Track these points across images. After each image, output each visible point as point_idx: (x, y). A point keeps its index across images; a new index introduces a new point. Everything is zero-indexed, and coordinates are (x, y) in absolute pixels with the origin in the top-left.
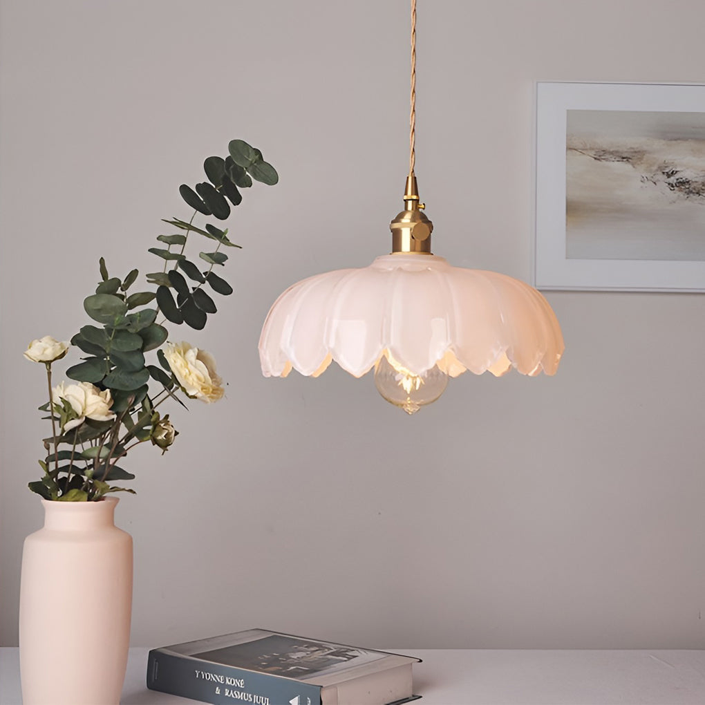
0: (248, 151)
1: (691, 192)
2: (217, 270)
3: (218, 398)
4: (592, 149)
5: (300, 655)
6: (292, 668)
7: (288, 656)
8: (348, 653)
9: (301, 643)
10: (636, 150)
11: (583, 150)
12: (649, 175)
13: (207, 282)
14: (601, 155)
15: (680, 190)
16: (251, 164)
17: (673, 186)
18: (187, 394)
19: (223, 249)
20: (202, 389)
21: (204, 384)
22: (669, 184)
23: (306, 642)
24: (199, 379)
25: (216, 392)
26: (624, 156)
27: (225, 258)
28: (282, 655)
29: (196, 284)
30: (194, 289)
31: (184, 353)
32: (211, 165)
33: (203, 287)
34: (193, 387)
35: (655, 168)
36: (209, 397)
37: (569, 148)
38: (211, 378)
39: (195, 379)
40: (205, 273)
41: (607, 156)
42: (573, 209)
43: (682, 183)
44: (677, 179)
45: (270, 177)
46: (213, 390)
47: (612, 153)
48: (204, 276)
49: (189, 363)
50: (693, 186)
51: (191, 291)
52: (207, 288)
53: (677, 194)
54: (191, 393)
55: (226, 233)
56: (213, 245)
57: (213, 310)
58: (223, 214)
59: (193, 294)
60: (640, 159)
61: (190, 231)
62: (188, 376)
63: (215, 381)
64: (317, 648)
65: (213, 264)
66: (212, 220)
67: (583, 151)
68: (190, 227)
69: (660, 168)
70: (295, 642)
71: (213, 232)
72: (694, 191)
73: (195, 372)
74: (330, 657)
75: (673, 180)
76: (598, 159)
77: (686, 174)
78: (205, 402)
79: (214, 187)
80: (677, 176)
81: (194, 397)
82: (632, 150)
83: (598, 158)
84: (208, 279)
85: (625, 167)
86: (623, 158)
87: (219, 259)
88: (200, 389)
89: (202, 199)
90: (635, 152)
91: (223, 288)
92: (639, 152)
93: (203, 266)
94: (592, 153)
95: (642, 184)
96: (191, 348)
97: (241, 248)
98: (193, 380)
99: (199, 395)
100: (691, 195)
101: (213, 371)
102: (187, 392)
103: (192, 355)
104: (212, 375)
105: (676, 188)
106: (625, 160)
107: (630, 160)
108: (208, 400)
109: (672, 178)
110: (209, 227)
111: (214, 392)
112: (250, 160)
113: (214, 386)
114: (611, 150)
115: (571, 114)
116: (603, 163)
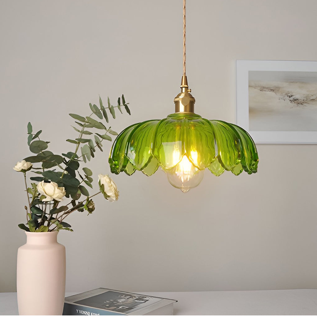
1: (299, 103)
4: (259, 86)
5: (123, 300)
6: (120, 307)
7: (117, 301)
8: (144, 299)
9: (122, 294)
12: (282, 97)
14: (263, 89)
15: (295, 103)
17: (291, 101)
22: (290, 100)
23: (124, 294)
28: (115, 301)
35: (284, 94)
37: (249, 86)
41: (265, 89)
42: (252, 111)
43: (295, 100)
44: (293, 98)
47: (267, 88)
50: (299, 101)
53: (293, 104)
60: (278, 90)
64: (129, 297)
67: (255, 87)
69: (286, 94)
70: (119, 294)
72: (300, 103)
74: (136, 301)
75: (291, 99)
76: (262, 91)
77: (297, 96)
80: (293, 97)
82: (275, 87)
85: (272, 94)
86: (271, 90)
90: (277, 88)
94: (259, 88)
95: (279, 100)
100: (299, 105)
105: (293, 102)
106: (272, 91)
107: (274, 91)
109: (291, 98)
114: (267, 87)
115: (250, 73)
116: (264, 92)
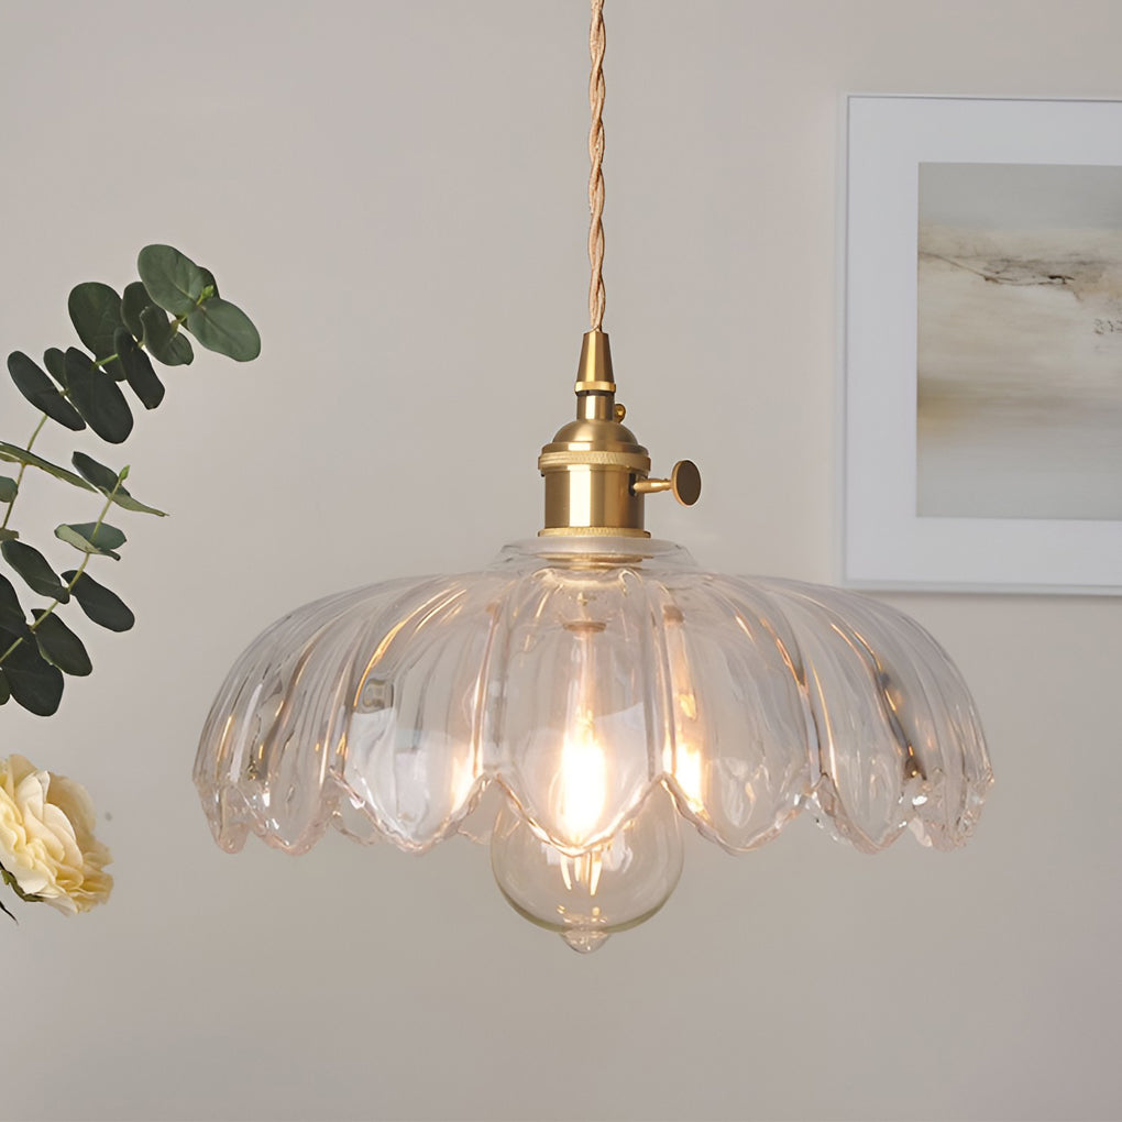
0: (186, 274)
2: (101, 570)
3: (95, 901)
4: (978, 256)
10: (1083, 258)
11: (958, 257)
13: (73, 598)
14: (1000, 269)
16: (193, 307)
18: (19, 891)
19: (117, 517)
20: (57, 878)
21: (62, 867)
24: (51, 852)
25: (91, 884)
26: (1053, 273)
27: (119, 538)
29: (46, 602)
30: (37, 613)
31: (16, 784)
32: (87, 304)
33: (61, 611)
34: (34, 873)
36: (75, 899)
37: (925, 255)
38: (83, 851)
39: (43, 854)
40: (68, 576)
41: (1014, 273)
42: (934, 398)
45: (239, 340)
46: (86, 880)
47: (1026, 266)
48: (65, 584)
49: (28, 810)
51: (31, 621)
52: (72, 614)
54: (29, 889)
55: (125, 474)
56: (91, 505)
57: (83, 667)
58: (116, 427)
59: (37, 628)
60: (1094, 280)
61: (28, 467)
62: (23, 846)
63: (92, 859)
65: (89, 553)
66: (88, 441)
67: (956, 260)
68: (27, 458)
71: (91, 472)
73: (43, 835)
76: (994, 280)
78: (65, 911)
79: (93, 358)
81: (36, 898)
82: (1074, 258)
83: (995, 276)
84: (74, 591)
85: (1058, 298)
86: (1052, 277)
87: (106, 540)
88: (53, 879)
89: (60, 388)
90: (1083, 263)
91: (111, 612)
92: (1091, 263)
93: (62, 558)
94: (980, 266)
95: (1097, 337)
96: (33, 770)
97: (163, 515)
98: (37, 856)
99: (51, 893)
101: (86, 831)
102: (20, 884)
103: (35, 789)
104: (85, 840)
106: (1057, 280)
107: (1068, 281)
108: (73, 907)
110: (80, 459)
111: (90, 883)
112: (190, 295)
113: (86, 867)
114: (1025, 258)
115: (929, 173)
116: (1006, 288)
